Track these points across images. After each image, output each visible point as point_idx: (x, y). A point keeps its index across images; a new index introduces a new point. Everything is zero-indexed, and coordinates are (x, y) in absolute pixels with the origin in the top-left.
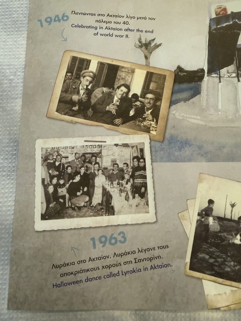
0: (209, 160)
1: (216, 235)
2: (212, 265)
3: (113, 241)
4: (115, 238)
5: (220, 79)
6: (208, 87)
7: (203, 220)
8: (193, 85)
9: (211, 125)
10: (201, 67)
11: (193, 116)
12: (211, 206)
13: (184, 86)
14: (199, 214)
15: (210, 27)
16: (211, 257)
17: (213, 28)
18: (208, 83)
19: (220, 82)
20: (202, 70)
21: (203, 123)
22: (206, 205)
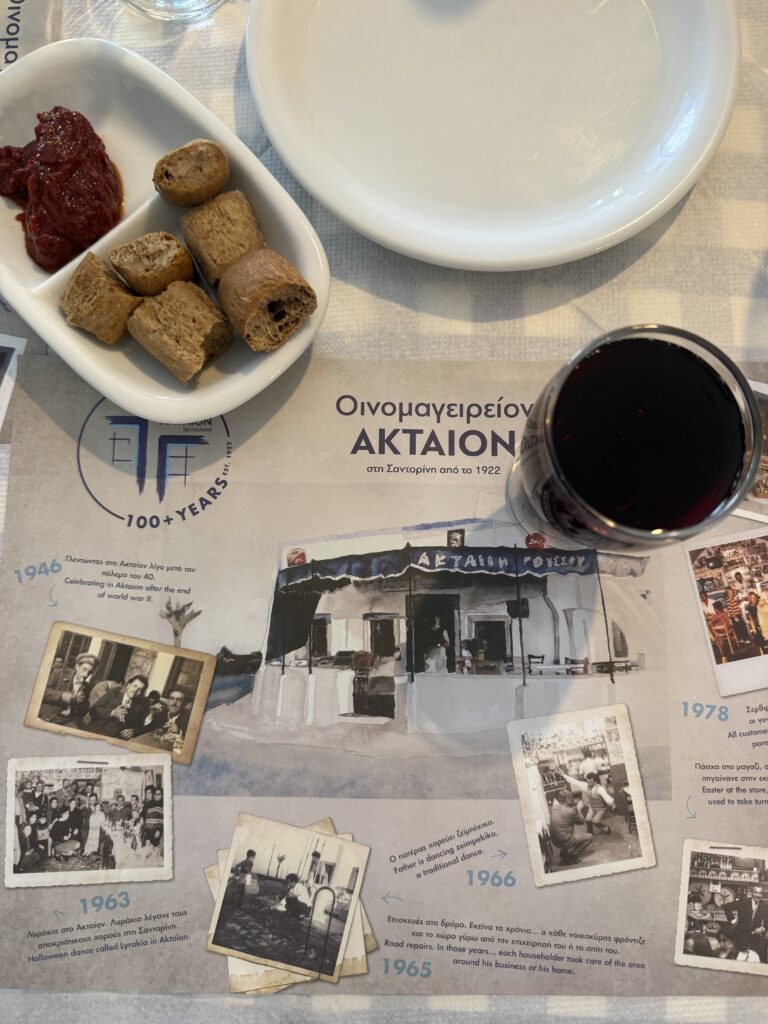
0: (254, 794)
1: (253, 898)
2: (243, 938)
3: (111, 904)
4: (115, 901)
5: (283, 669)
6: (264, 682)
7: (238, 878)
8: (242, 677)
9: (263, 740)
10: (257, 650)
11: (237, 727)
12: (251, 859)
13: (229, 679)
14: (232, 871)
15: (277, 584)
16: (243, 928)
17: (281, 587)
18: (264, 676)
19: (283, 673)
20: (259, 654)
21: (251, 738)
22: (244, 857)
